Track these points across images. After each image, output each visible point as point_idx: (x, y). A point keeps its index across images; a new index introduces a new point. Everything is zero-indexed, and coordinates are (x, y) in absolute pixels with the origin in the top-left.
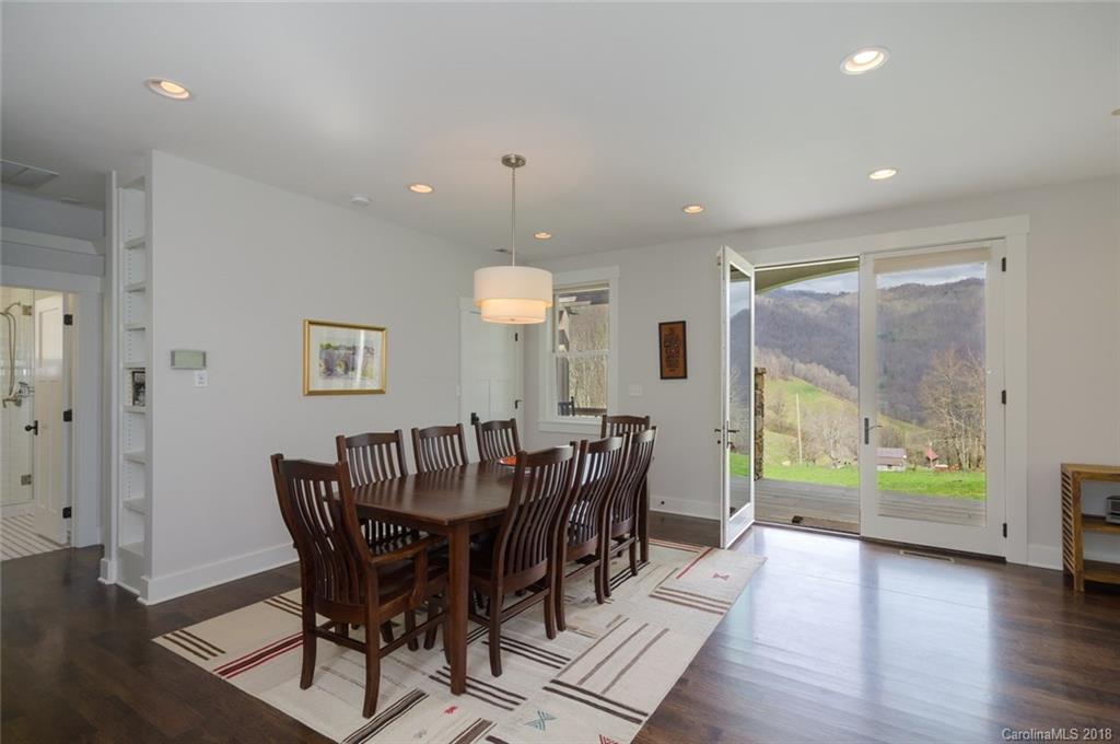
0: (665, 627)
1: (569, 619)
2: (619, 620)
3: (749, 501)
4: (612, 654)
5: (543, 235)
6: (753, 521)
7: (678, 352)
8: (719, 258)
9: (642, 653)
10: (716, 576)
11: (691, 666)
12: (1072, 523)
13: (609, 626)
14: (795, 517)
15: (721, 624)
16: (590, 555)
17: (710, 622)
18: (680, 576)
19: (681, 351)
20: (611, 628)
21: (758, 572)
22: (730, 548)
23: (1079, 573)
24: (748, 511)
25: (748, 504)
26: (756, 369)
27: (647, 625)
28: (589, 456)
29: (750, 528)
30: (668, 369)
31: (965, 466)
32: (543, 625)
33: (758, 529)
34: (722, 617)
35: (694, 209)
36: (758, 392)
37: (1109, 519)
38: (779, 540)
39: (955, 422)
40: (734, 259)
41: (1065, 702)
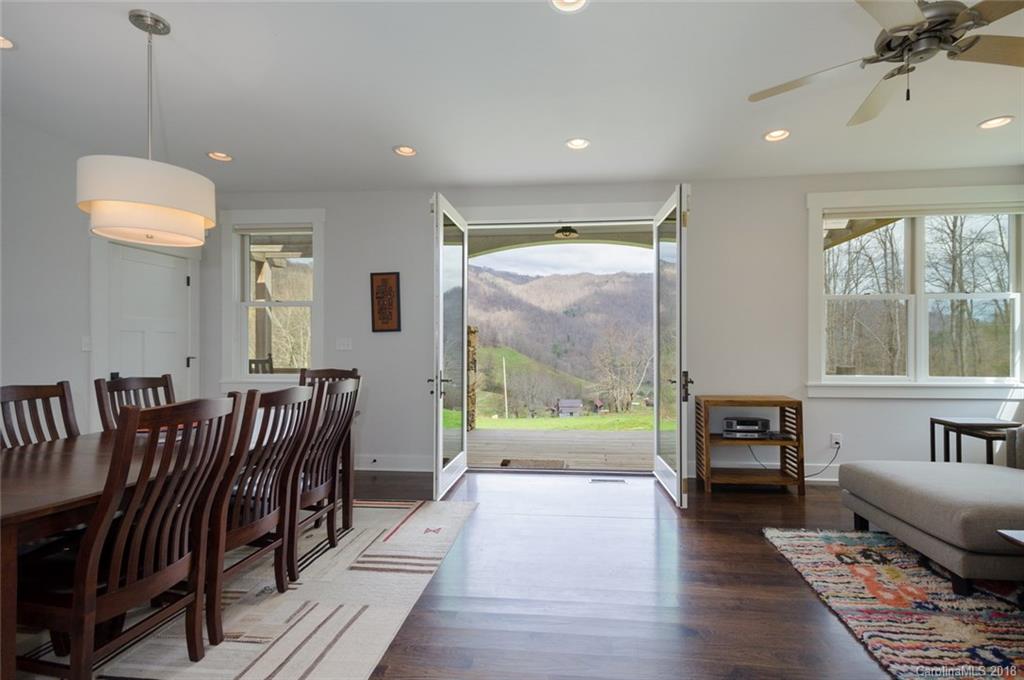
0: (364, 604)
1: (228, 626)
2: (307, 607)
3: (462, 450)
4: (287, 659)
5: (220, 156)
6: (466, 468)
7: (391, 304)
8: (432, 205)
9: (330, 646)
10: (428, 530)
11: (393, 647)
12: (703, 440)
13: (288, 621)
14: (504, 461)
15: (431, 585)
16: (269, 534)
17: (417, 584)
18: (388, 538)
19: (395, 304)
20: (292, 623)
21: (471, 516)
22: (442, 499)
23: (708, 478)
24: (460, 460)
25: (461, 453)
26: (469, 328)
27: (341, 606)
28: (260, 412)
29: (463, 476)
30: (380, 322)
31: (619, 409)
32: (184, 644)
33: (471, 475)
34: (432, 575)
35: (406, 151)
36: (471, 349)
37: (725, 435)
38: (490, 485)
39: (614, 377)
40: (446, 208)
41: (715, 589)
